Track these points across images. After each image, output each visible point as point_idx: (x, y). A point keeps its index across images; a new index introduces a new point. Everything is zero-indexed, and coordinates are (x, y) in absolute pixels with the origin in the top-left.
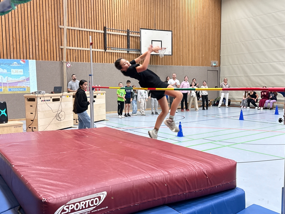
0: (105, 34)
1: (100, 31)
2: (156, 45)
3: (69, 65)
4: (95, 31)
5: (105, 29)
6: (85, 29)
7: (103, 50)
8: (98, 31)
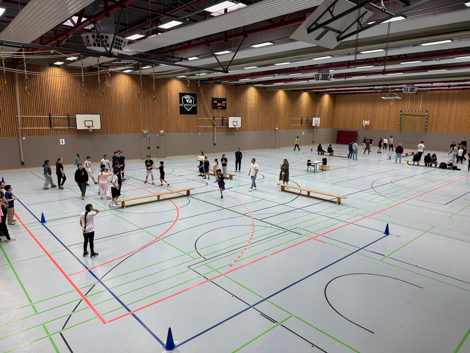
0: (50, 118)
1: (47, 116)
2: (88, 124)
3: (24, 138)
4: (43, 116)
5: (50, 115)
6: (35, 116)
7: (50, 128)
8: (45, 117)
